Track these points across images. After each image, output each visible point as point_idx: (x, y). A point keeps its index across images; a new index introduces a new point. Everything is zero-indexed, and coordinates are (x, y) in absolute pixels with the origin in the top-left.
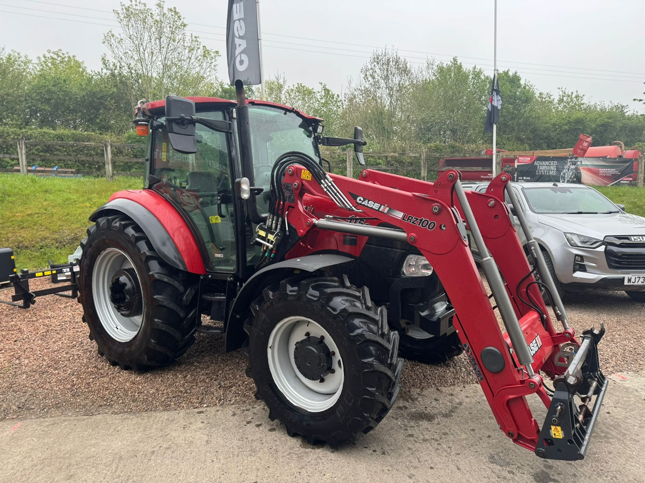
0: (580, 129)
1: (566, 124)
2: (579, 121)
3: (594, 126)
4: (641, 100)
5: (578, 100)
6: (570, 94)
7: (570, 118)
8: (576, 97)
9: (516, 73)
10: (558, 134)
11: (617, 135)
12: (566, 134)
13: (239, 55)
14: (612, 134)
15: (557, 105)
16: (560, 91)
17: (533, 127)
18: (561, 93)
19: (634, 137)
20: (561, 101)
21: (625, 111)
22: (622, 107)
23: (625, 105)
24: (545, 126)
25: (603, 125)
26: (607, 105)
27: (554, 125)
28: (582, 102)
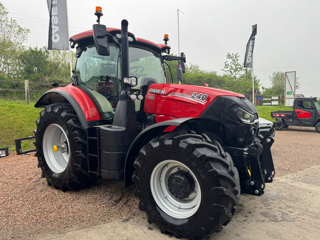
0: (201, 81)
1: (196, 79)
2: (201, 77)
3: (206, 80)
4: (224, 70)
5: (197, 68)
6: (194, 65)
7: (197, 76)
8: (197, 67)
9: (176, 55)
10: (193, 83)
11: (214, 84)
12: (196, 83)
13: (54, 34)
14: (212, 83)
15: (189, 70)
16: (190, 64)
17: (184, 79)
18: (191, 65)
19: (220, 85)
20: (191, 68)
21: (216, 74)
22: (215, 72)
23: (216, 71)
24: (188, 79)
25: (209, 79)
26: (209, 71)
27: (192, 79)
28: (199, 69)
